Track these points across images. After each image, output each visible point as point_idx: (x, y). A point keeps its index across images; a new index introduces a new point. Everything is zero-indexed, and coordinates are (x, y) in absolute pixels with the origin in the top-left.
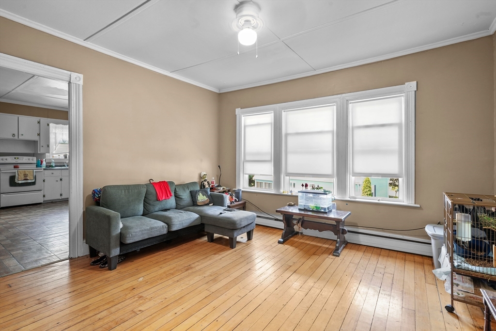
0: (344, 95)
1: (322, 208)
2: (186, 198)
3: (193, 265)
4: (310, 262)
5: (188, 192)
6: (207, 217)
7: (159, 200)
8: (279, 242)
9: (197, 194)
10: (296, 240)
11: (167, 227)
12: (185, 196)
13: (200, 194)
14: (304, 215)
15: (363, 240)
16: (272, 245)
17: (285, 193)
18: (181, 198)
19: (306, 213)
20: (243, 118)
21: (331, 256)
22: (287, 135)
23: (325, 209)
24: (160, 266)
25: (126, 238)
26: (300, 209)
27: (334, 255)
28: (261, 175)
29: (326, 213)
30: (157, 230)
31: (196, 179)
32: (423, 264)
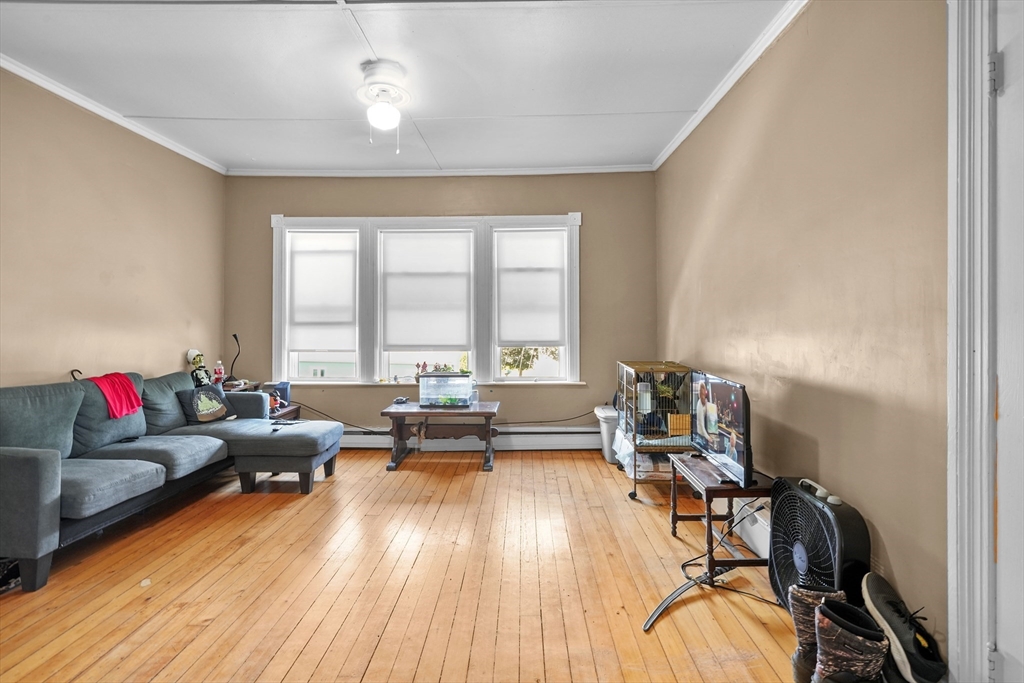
0: (486, 217)
1: (460, 399)
2: (170, 408)
3: (249, 535)
4: (456, 486)
5: (171, 395)
6: (245, 441)
7: (115, 417)
8: (389, 469)
9: (196, 399)
10: (413, 460)
11: (165, 470)
12: (168, 404)
13: (203, 397)
14: (427, 416)
15: (517, 443)
16: (380, 475)
17: (383, 383)
18: (160, 410)
19: (434, 411)
20: (289, 236)
21: (480, 473)
22: (386, 275)
23: (465, 401)
24: (171, 552)
25: (82, 504)
26: (422, 407)
27: (484, 470)
28: (329, 351)
29: (468, 407)
30: (145, 481)
31: (176, 367)
32: (593, 459)
